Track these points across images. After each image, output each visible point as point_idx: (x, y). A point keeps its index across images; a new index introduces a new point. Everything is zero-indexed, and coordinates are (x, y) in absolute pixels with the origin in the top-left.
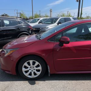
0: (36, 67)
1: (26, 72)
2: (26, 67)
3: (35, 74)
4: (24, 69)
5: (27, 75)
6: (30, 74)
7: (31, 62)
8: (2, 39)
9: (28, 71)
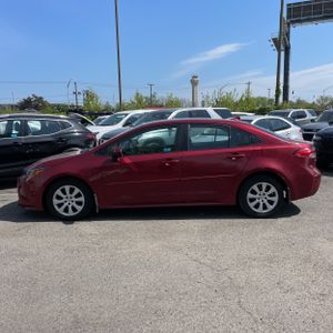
0: (76, 197)
1: (60, 205)
2: (59, 198)
3: (74, 209)
4: (56, 201)
5: (60, 211)
6: (66, 210)
7: (67, 188)
8: (23, 162)
9: (62, 204)
